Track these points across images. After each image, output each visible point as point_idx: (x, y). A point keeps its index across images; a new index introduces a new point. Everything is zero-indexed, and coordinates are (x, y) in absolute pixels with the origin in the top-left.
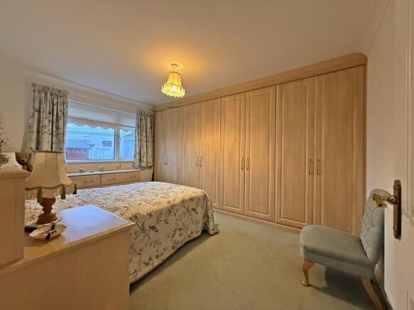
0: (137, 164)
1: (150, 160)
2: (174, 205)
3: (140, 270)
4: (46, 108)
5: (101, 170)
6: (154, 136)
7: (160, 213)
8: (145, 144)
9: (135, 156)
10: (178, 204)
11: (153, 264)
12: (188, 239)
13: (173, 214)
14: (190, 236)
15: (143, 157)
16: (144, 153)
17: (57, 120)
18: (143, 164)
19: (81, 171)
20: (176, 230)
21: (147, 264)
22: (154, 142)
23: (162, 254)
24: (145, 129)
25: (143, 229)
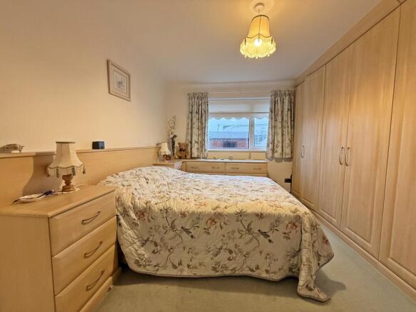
0: (270, 155)
1: (288, 150)
2: (220, 214)
3: (165, 267)
4: (195, 109)
5: (230, 158)
6: (293, 120)
7: (197, 217)
8: (280, 130)
9: (268, 145)
10: (229, 215)
11: (182, 271)
12: (247, 272)
13: (218, 224)
14: (252, 270)
15: (277, 147)
16: (278, 141)
17: (202, 116)
18: (277, 155)
19: (215, 158)
20: (221, 248)
21: (175, 267)
22: (293, 127)
23: (196, 268)
24: (280, 113)
25: (173, 227)
